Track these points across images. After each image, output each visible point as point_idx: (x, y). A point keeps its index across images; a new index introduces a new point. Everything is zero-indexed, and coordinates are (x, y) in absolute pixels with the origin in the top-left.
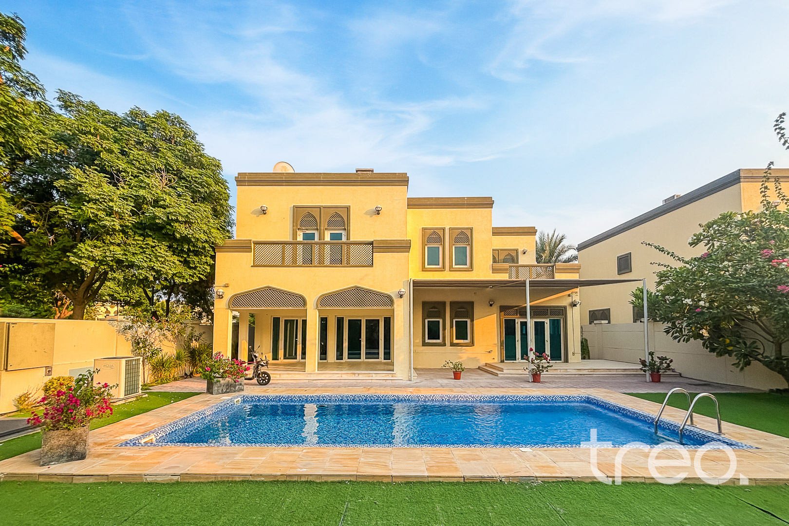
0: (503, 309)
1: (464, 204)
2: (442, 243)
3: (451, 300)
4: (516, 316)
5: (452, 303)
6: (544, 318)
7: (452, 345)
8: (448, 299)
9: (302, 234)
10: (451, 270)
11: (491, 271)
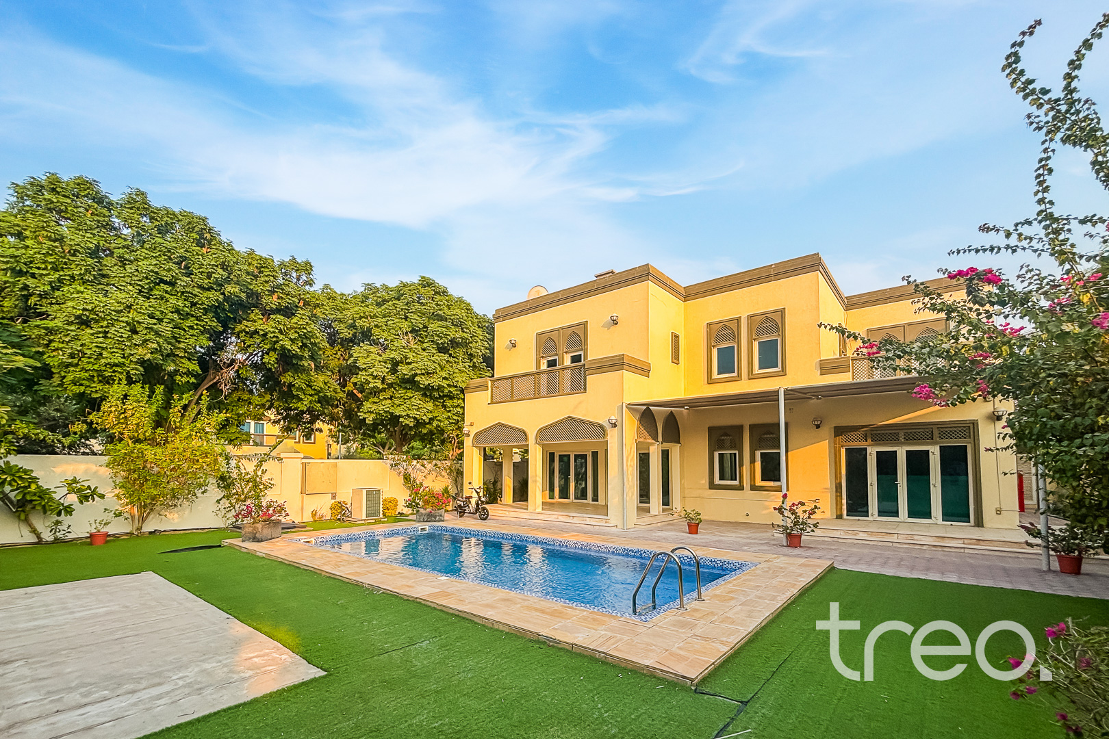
0: (839, 431)
1: (770, 276)
2: (736, 341)
3: (751, 423)
4: (867, 443)
5: (752, 427)
6: (928, 444)
7: (754, 488)
8: (746, 422)
9: (546, 361)
10: (752, 377)
11: (819, 372)
